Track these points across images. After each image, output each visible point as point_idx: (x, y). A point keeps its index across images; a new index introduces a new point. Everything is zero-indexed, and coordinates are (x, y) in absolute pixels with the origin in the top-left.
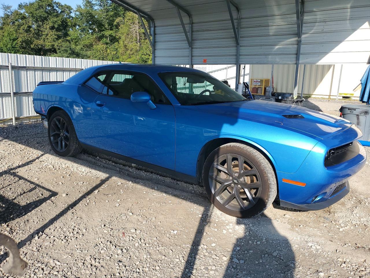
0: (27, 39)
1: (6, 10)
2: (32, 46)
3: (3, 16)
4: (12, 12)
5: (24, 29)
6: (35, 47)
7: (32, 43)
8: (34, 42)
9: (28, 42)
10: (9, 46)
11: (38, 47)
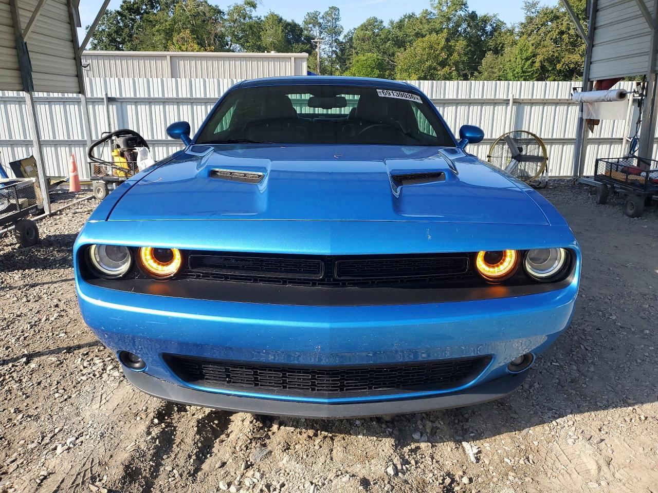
0: (553, 56)
1: (528, 10)
2: (559, 67)
3: (524, 21)
4: (538, 12)
5: (552, 39)
6: (564, 67)
7: (559, 62)
8: (563, 60)
9: (553, 60)
10: (518, 70)
11: (569, 68)
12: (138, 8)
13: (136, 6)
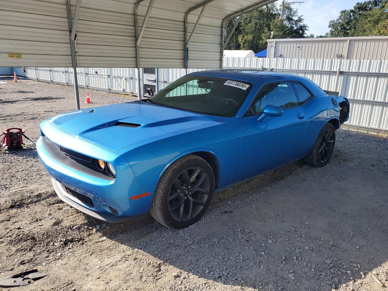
12: (366, 7)
13: (364, 6)
